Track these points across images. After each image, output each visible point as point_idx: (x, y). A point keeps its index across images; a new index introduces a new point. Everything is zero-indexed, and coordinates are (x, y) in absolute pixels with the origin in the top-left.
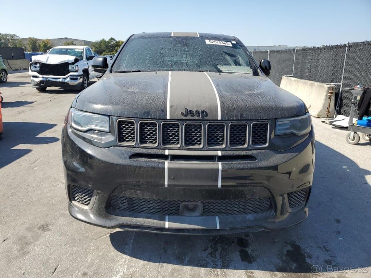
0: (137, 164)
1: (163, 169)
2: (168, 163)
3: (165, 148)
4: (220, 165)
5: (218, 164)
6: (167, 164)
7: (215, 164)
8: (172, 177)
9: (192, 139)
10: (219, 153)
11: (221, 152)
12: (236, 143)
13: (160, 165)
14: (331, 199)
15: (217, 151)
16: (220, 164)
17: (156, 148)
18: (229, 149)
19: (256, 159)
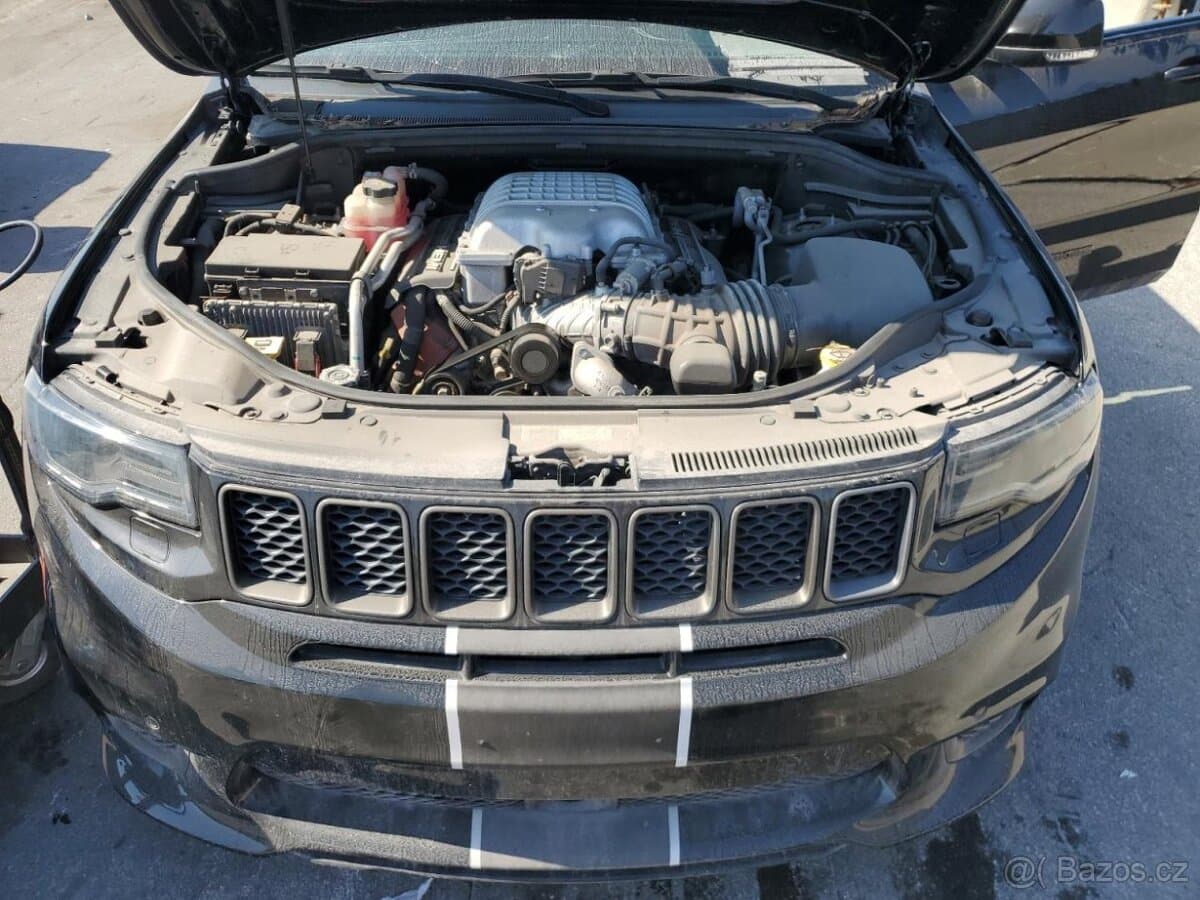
0: (324, 689)
1: (440, 711)
2: (460, 687)
3: (443, 623)
4: (685, 693)
5: (678, 684)
6: (454, 693)
7: (665, 685)
8: (481, 742)
9: (567, 557)
10: (686, 639)
11: (694, 632)
12: (762, 583)
13: (423, 698)
14: (1111, 557)
15: (674, 629)
16: (686, 683)
17: (401, 621)
18: (728, 618)
19: (841, 650)
